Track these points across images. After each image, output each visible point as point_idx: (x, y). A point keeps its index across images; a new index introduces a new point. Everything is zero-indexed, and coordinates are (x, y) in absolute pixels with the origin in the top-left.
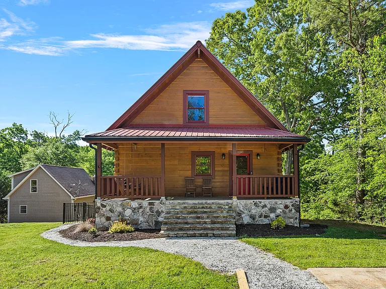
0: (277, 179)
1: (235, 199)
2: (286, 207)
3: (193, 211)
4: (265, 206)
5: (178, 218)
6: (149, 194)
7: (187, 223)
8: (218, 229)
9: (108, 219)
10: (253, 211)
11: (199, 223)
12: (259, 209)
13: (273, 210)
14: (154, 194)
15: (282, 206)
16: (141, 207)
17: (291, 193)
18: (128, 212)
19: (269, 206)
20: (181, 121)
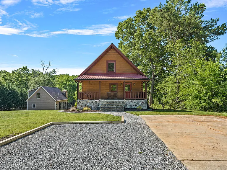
0: (141, 93)
1: (125, 99)
2: (143, 102)
3: (110, 103)
4: (135, 102)
5: (106, 106)
6: (95, 98)
7: (108, 107)
8: (119, 109)
9: (82, 106)
10: (131, 104)
11: (112, 107)
12: (133, 103)
13: (138, 103)
14: (97, 98)
15: (141, 102)
16: (93, 102)
17: (144, 98)
18: (88, 104)
19: (136, 102)
20: (105, 72)
